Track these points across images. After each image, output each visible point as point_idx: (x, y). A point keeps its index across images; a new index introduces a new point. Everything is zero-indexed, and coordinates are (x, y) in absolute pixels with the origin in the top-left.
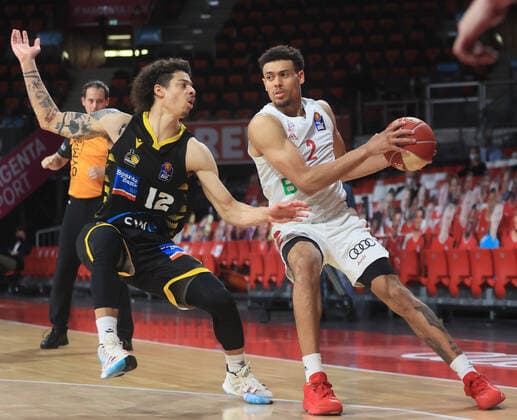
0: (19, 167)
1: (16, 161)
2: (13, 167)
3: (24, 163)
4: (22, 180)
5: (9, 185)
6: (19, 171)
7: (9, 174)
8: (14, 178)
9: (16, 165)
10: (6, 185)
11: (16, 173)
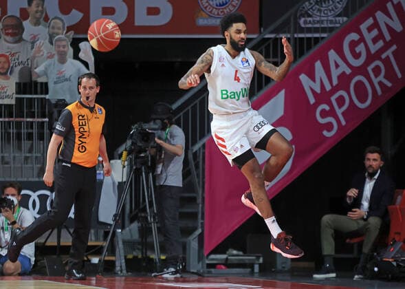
0: (380, 36)
1: (376, 25)
2: (369, 37)
3: (390, 29)
4: (387, 62)
5: (361, 70)
6: (380, 44)
7: (360, 48)
8: (371, 58)
9: (375, 32)
10: (356, 71)
11: (374, 49)
